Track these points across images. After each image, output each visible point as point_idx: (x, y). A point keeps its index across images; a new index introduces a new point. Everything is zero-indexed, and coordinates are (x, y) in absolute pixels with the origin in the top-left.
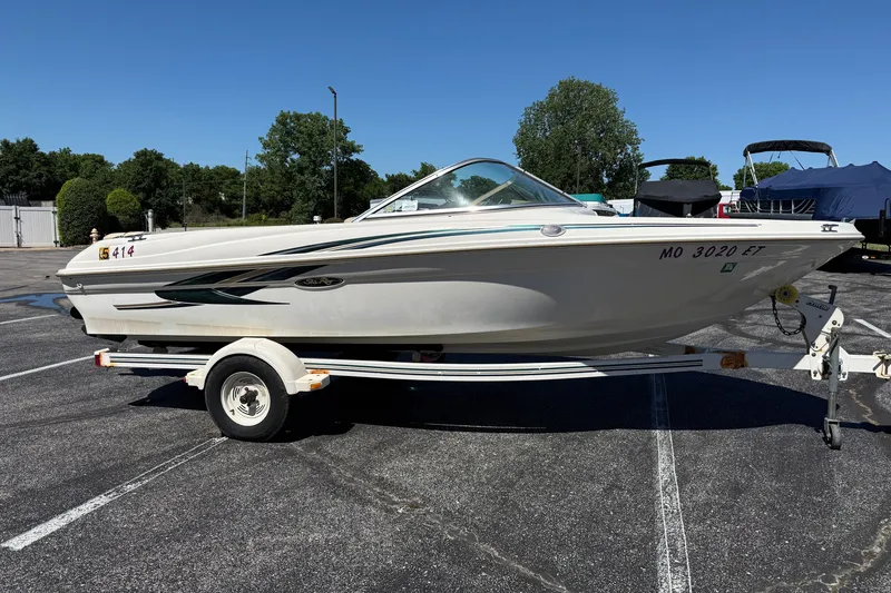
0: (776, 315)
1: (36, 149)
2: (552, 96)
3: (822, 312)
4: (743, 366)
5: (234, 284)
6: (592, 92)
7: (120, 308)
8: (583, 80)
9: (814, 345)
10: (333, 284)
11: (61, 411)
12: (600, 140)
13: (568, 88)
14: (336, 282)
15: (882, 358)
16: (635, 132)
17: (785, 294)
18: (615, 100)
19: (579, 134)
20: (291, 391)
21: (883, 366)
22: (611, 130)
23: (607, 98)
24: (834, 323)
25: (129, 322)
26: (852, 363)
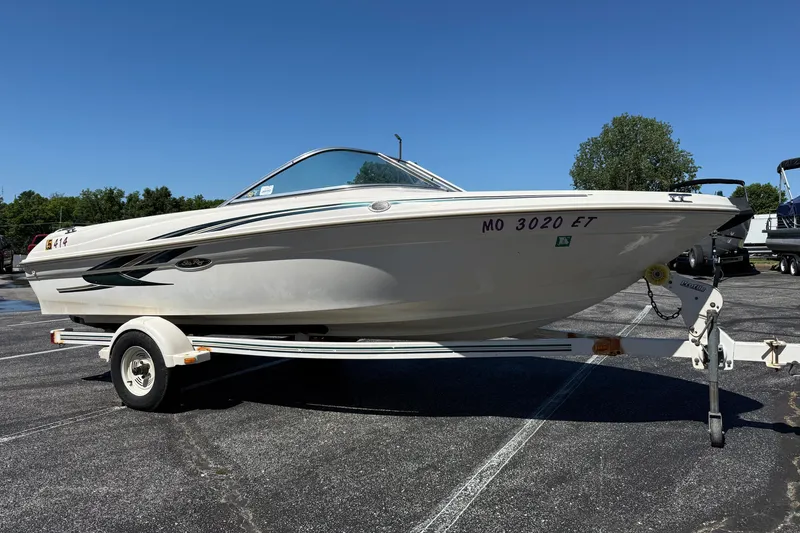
0: (651, 297)
1: (170, 195)
2: (606, 132)
3: (697, 293)
4: (619, 353)
5: (132, 268)
6: (646, 126)
7: (62, 291)
8: (636, 115)
9: (693, 330)
10: (204, 264)
11: (27, 381)
12: (656, 170)
13: (620, 123)
14: (205, 263)
15: (771, 344)
16: (692, 161)
17: (657, 274)
18: (670, 132)
19: (634, 164)
20: (169, 364)
21: (772, 355)
22: (667, 160)
23: (662, 131)
24: (713, 305)
25: (68, 303)
26: (738, 350)
